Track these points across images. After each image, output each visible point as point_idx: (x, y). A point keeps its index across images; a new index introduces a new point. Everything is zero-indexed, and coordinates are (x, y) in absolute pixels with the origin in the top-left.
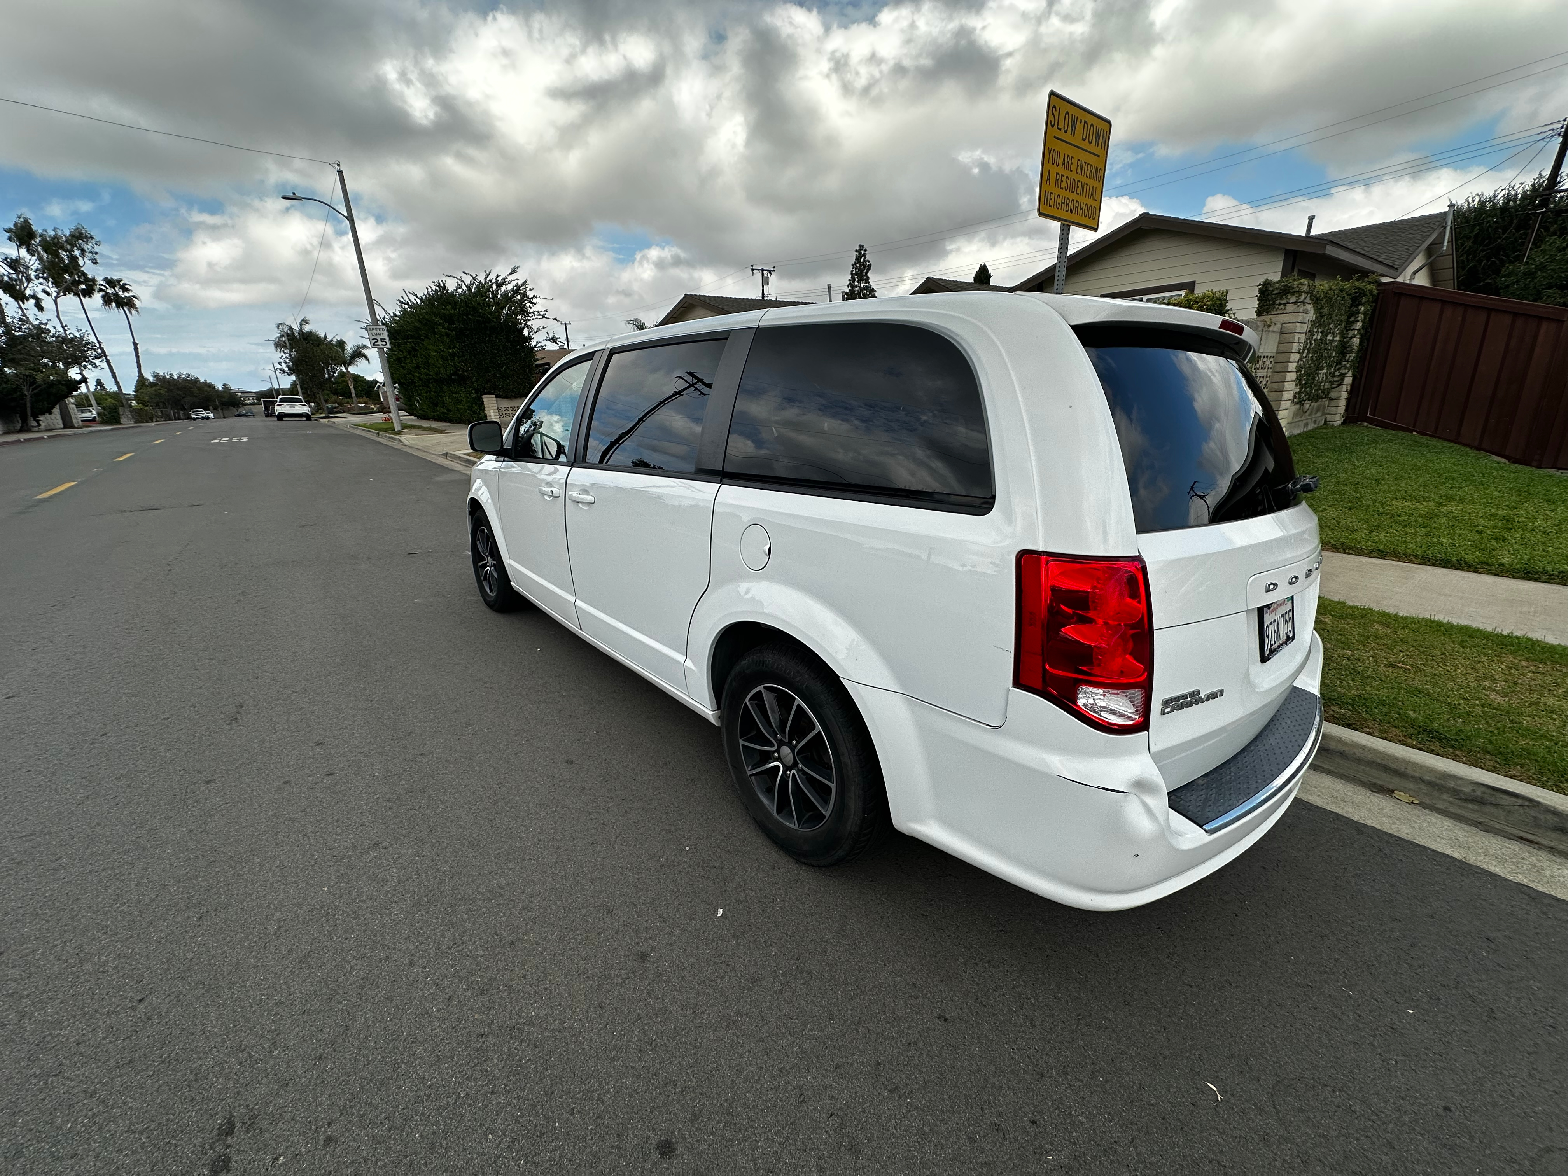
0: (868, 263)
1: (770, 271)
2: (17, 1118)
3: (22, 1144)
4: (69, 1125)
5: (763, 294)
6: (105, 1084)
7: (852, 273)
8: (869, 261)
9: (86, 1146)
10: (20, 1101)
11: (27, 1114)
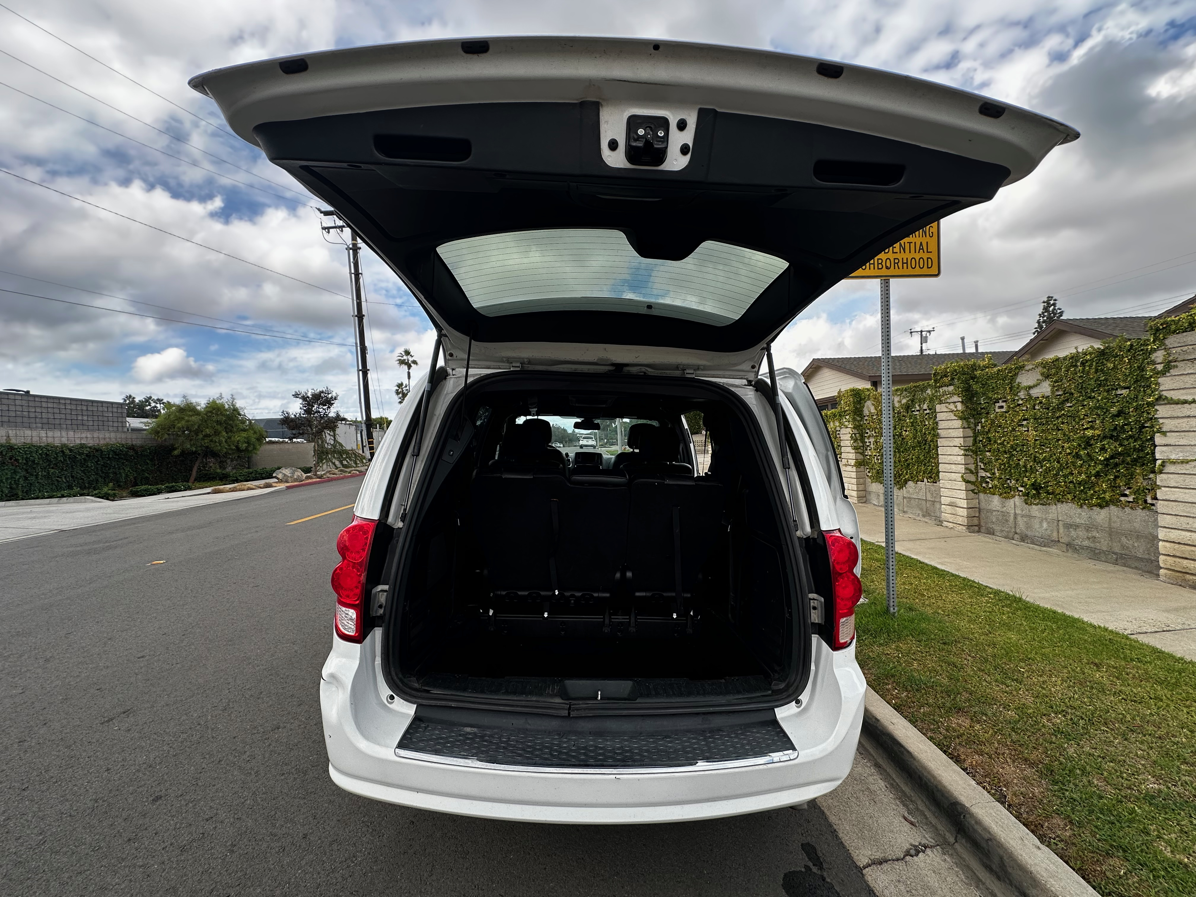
0: (1059, 311)
1: (929, 332)
5: (922, 350)
7: (1038, 322)
8: (1060, 309)
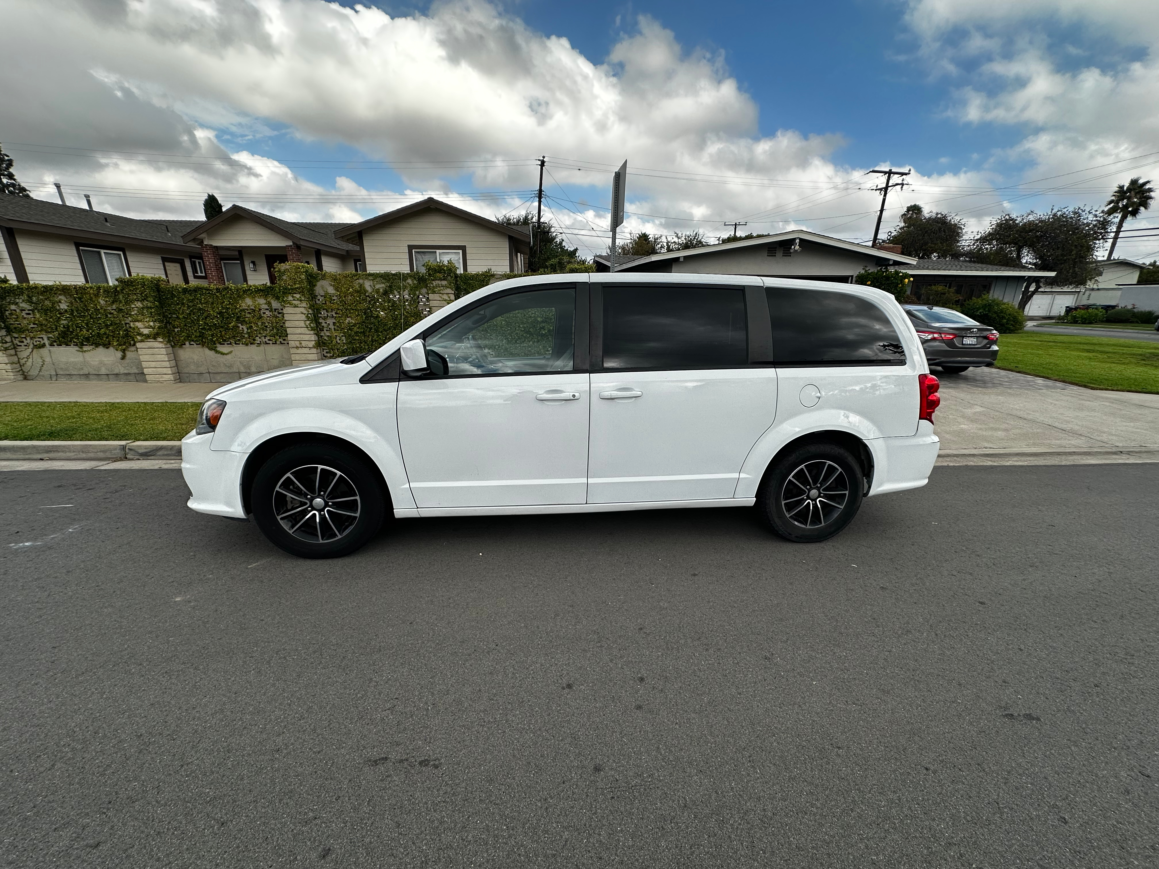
2: (1033, 816)
3: (1048, 807)
4: (1029, 785)
6: (998, 774)
9: (1039, 773)
10: (1021, 818)
11: (1029, 811)
